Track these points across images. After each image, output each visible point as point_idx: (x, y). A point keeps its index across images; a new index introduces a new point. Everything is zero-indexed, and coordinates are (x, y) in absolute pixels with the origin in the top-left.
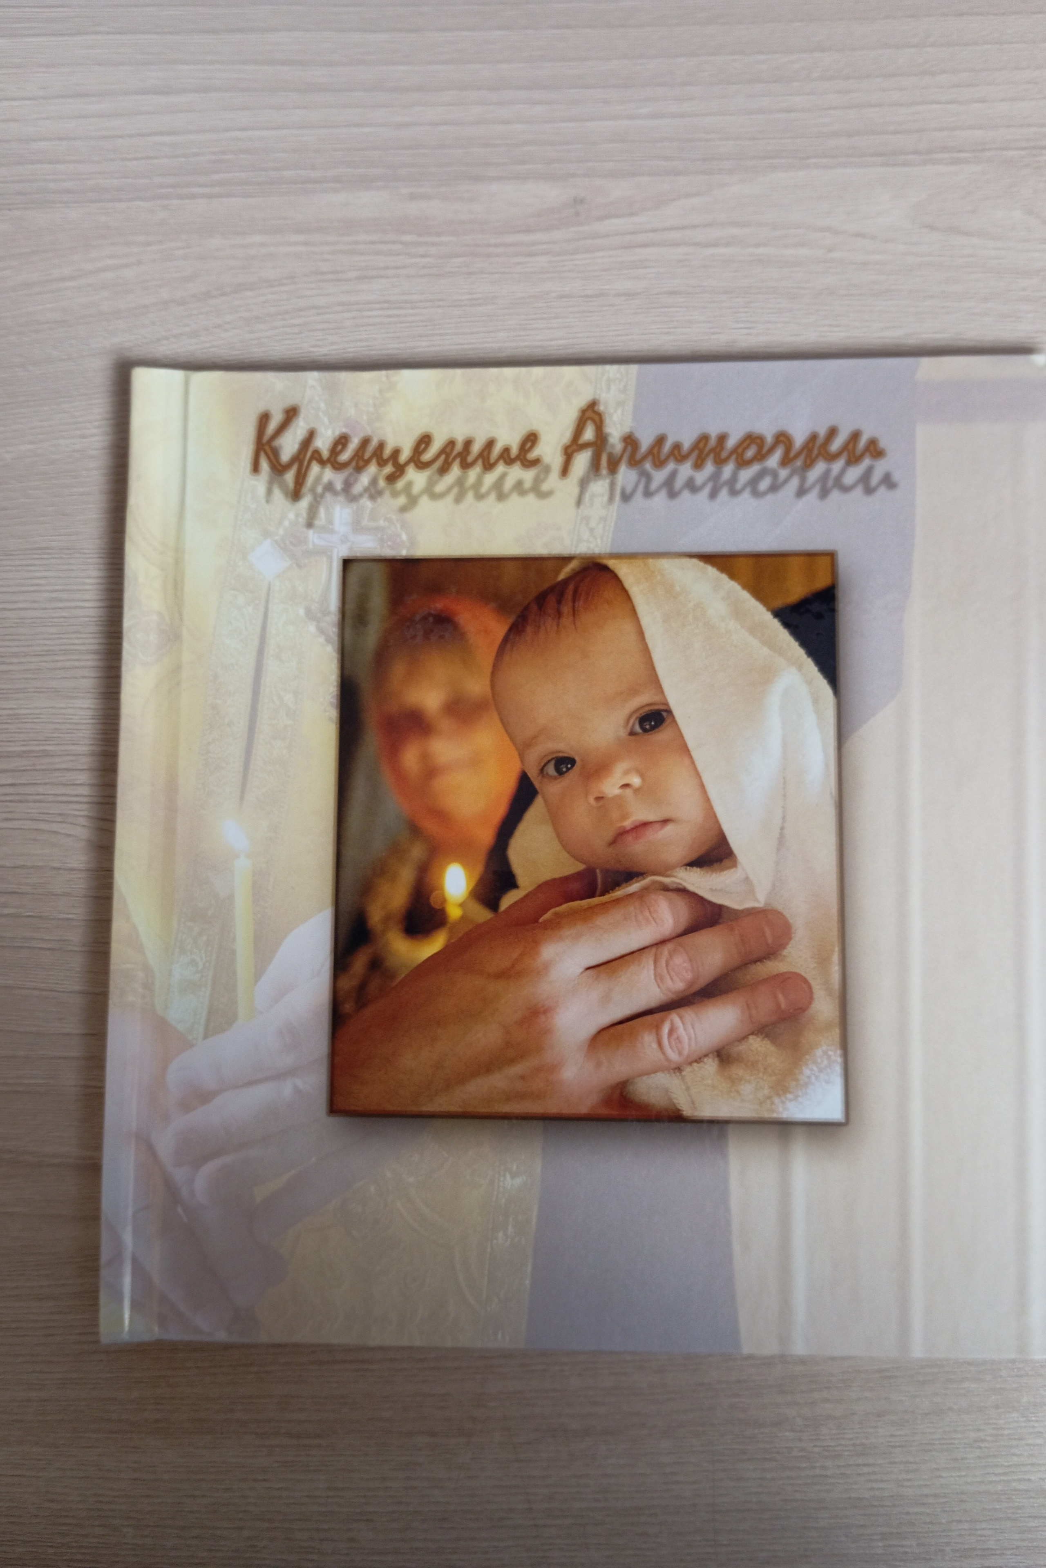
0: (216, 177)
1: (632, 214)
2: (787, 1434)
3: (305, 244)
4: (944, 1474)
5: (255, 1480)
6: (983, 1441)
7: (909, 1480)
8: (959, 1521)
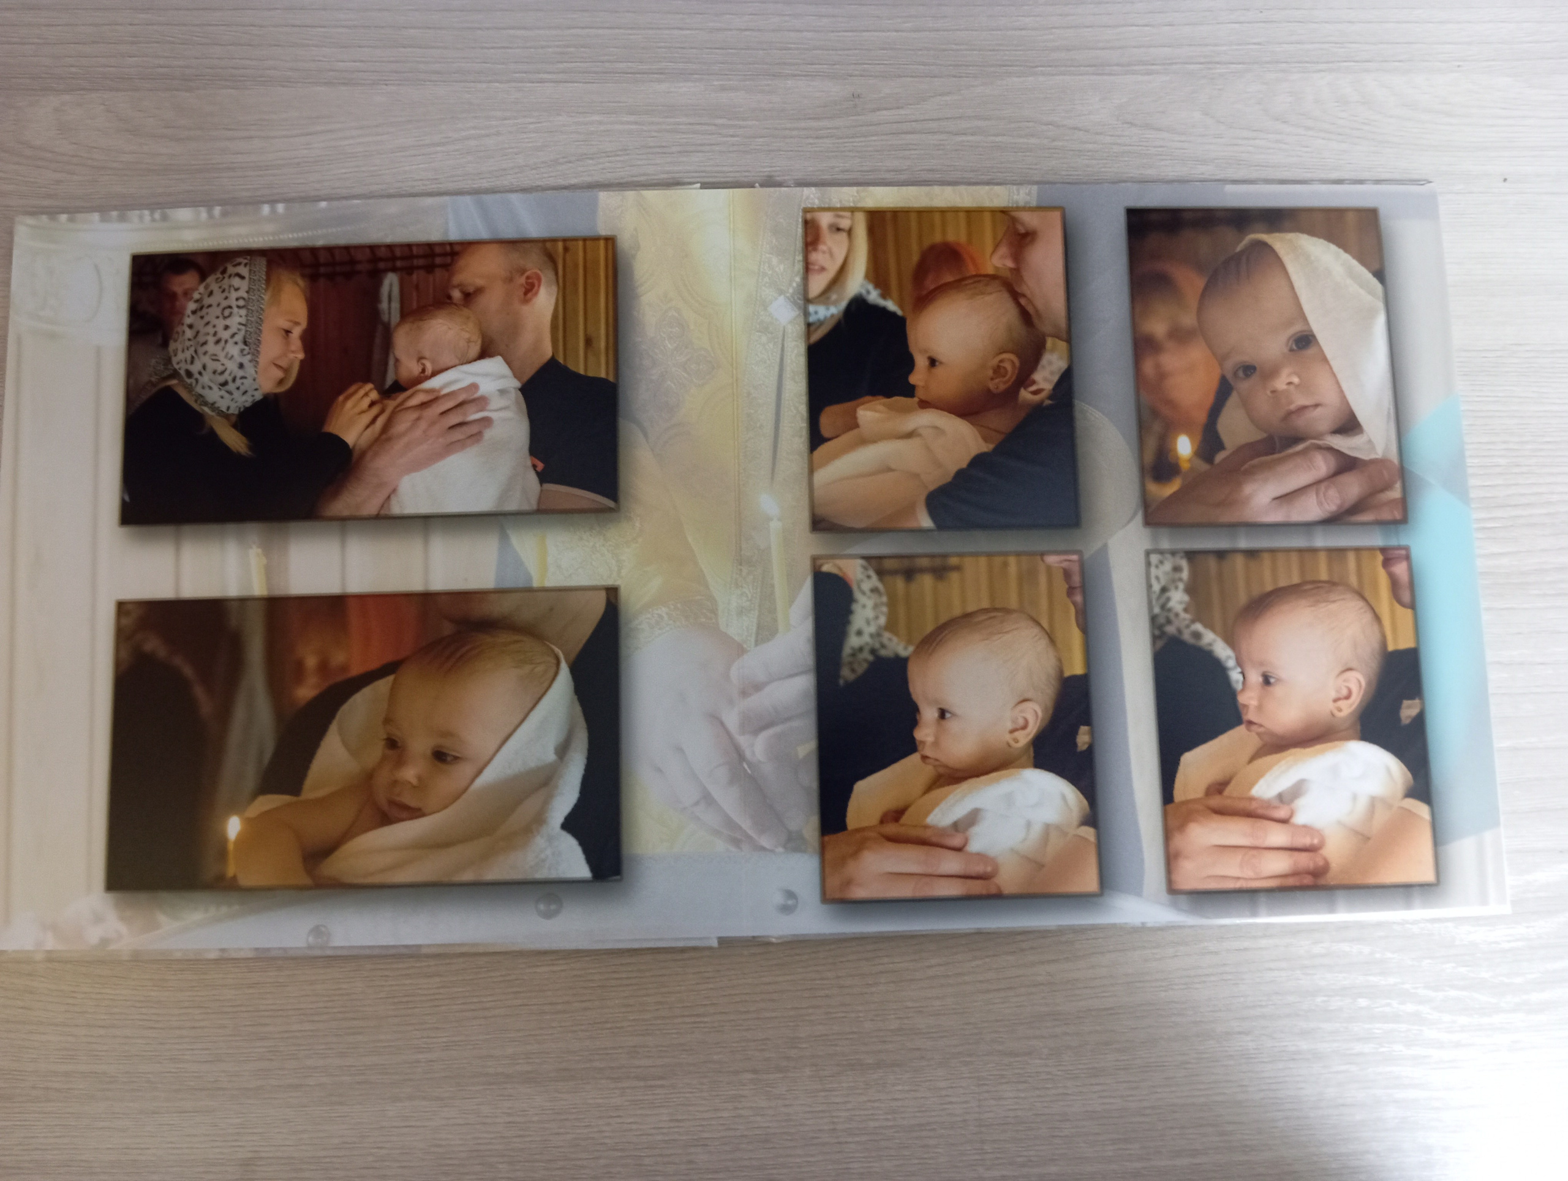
0: (561, 66)
1: (898, 108)
2: (1037, 1061)
3: (636, 123)
4: (1159, 1090)
5: (612, 1117)
6: (1188, 1063)
7: (1132, 1096)
8: (1172, 1128)
